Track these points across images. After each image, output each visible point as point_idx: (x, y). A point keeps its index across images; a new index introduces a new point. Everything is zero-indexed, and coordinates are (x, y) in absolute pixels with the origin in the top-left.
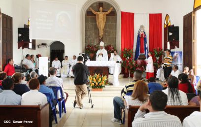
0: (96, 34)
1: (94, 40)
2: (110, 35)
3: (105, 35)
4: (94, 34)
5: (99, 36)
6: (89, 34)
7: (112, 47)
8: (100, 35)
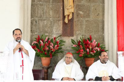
0: (56, 11)
1: (51, 27)
2: (88, 16)
3: (78, 15)
4: (51, 13)
5: (64, 17)
6: (40, 12)
7: (95, 42)
8: (66, 13)
